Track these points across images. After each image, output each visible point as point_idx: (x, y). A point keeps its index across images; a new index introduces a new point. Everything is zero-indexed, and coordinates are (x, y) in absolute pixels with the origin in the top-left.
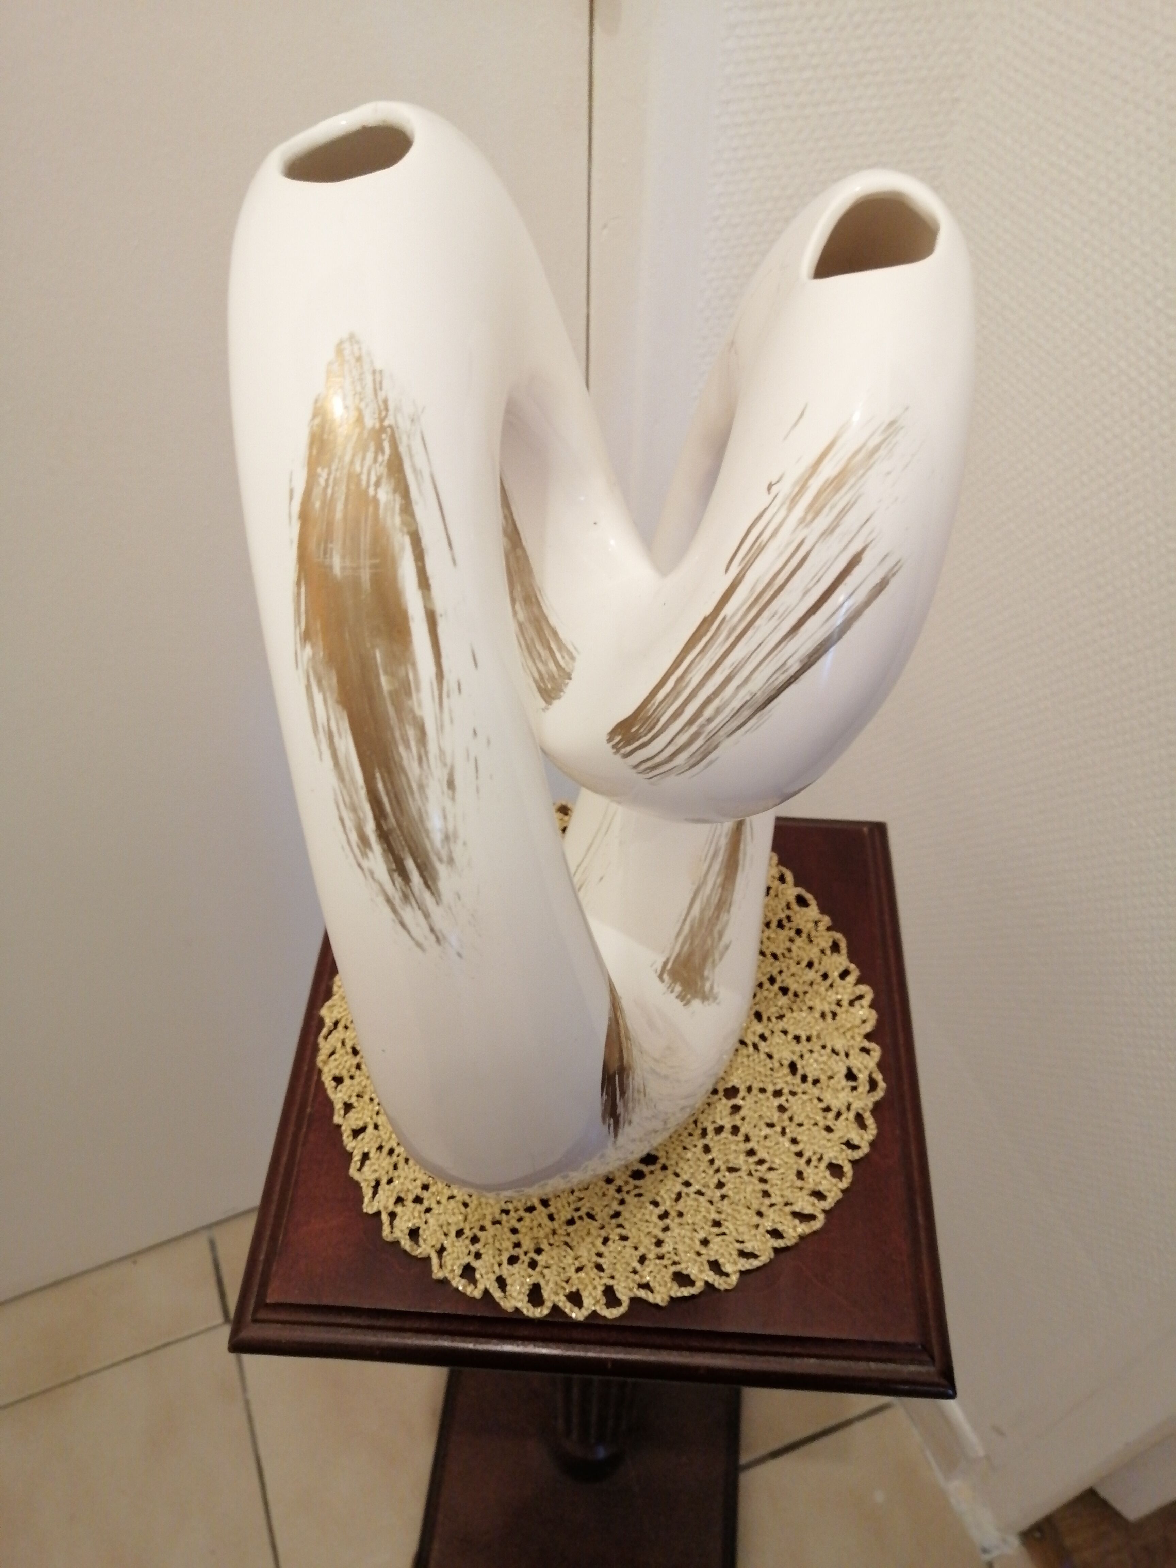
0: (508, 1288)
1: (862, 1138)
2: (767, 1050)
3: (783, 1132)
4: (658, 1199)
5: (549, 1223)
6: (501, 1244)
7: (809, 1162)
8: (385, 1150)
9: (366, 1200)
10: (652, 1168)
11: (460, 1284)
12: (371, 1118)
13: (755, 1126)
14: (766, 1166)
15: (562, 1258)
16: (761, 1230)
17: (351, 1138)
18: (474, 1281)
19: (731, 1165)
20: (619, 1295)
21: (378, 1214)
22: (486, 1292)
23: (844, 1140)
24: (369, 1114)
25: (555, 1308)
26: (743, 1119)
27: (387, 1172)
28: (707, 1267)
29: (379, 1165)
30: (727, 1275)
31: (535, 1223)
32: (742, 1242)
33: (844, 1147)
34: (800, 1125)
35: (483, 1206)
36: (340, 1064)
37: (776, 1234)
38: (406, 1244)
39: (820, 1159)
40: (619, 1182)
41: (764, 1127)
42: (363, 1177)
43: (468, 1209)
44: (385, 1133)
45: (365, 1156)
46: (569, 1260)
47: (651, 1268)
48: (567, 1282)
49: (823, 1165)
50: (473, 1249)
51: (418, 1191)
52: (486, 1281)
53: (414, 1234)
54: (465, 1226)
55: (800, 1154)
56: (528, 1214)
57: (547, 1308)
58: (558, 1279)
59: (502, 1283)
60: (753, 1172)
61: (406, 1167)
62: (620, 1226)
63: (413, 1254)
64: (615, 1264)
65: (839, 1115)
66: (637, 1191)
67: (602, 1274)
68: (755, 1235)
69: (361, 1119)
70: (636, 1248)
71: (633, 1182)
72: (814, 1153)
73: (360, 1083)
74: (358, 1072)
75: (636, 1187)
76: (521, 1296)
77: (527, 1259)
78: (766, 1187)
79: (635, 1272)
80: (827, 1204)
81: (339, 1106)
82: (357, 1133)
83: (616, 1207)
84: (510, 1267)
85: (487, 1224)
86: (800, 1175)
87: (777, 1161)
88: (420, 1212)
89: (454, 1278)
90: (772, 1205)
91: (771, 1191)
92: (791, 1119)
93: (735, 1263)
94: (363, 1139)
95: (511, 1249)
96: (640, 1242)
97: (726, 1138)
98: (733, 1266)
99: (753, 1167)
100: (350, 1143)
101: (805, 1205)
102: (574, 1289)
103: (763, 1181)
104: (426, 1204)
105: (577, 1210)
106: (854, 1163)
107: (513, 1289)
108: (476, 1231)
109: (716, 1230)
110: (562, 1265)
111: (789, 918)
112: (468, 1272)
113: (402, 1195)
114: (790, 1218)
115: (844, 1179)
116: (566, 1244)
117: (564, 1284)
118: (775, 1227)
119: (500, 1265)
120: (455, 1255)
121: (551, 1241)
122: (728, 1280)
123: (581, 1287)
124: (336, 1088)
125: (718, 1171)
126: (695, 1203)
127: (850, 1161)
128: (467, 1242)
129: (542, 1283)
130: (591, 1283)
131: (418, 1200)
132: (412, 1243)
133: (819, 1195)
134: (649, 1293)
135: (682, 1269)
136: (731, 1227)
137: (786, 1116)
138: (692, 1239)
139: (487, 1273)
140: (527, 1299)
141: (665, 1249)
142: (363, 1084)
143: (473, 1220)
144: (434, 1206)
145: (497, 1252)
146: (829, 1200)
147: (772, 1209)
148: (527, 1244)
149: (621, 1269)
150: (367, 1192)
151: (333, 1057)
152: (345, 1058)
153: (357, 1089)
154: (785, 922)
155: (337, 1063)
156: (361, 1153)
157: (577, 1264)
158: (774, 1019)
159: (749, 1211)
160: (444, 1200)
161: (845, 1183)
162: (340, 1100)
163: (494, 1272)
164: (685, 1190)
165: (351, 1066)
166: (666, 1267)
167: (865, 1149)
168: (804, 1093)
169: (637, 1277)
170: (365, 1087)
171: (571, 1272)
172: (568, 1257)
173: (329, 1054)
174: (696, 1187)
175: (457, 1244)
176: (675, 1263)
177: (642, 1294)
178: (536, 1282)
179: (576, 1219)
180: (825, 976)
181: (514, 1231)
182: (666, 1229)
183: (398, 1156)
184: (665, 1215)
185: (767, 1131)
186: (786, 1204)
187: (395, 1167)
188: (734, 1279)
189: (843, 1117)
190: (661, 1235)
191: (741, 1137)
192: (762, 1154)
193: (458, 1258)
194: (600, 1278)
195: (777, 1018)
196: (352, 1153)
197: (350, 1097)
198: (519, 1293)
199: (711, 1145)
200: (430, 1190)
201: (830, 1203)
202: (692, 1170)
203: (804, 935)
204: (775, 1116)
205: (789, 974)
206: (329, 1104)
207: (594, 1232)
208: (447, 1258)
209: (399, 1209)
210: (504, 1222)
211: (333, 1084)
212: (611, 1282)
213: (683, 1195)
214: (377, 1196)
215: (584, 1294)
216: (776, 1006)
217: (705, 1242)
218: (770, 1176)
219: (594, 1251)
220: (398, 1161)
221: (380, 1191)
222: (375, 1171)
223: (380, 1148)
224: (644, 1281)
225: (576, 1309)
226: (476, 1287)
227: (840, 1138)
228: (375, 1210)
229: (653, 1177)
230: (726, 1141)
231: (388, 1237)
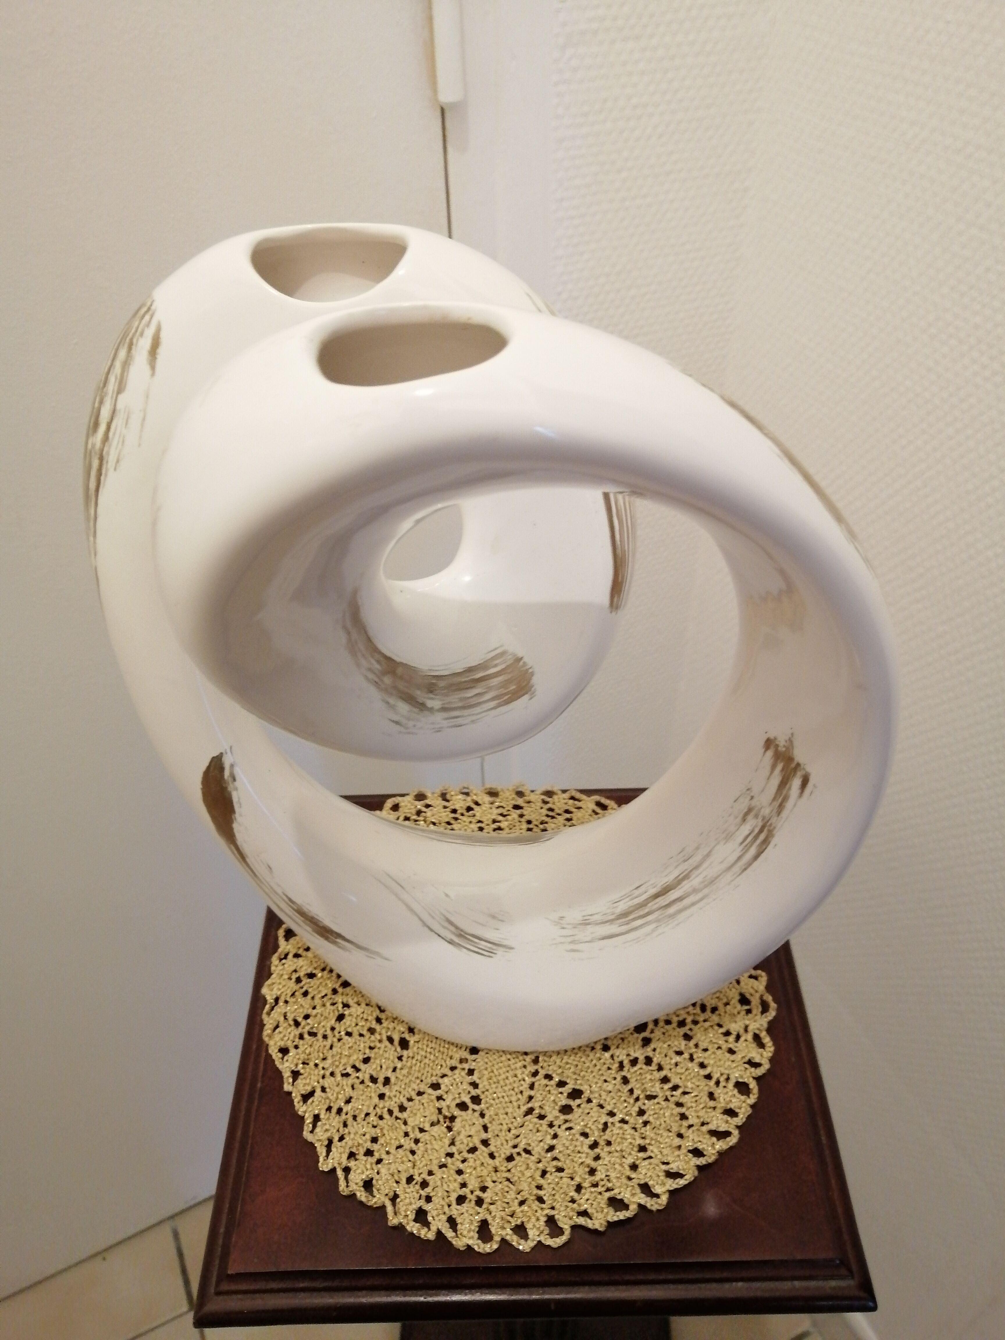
0: (459, 1227)
1: (762, 1056)
3: (691, 1059)
4: (587, 1130)
5: (491, 1161)
6: (448, 1186)
7: (718, 1083)
8: (334, 1110)
9: (321, 1159)
10: (578, 1101)
11: (413, 1228)
12: (318, 1082)
13: (666, 1056)
14: (680, 1091)
15: (506, 1194)
16: (684, 1151)
17: (301, 1103)
18: (426, 1224)
19: (648, 1093)
20: (561, 1224)
21: (334, 1170)
22: (439, 1233)
23: (746, 1059)
24: (316, 1078)
25: (504, 1241)
26: (654, 1050)
27: (338, 1131)
28: (638, 1190)
29: (330, 1125)
30: (657, 1196)
31: (478, 1163)
32: (668, 1163)
33: (747, 1066)
34: (706, 1050)
35: (430, 1152)
36: (285, 1036)
37: (697, 1153)
38: (362, 1195)
39: (728, 1079)
40: (550, 1118)
41: (673, 1055)
42: (316, 1138)
43: (416, 1156)
44: (333, 1095)
45: (317, 1118)
46: (512, 1195)
47: (586, 1197)
48: (512, 1216)
49: (731, 1085)
50: (424, 1193)
51: (369, 1145)
52: (438, 1223)
53: (368, 1185)
54: (414, 1172)
55: (708, 1077)
56: (470, 1155)
57: (497, 1242)
58: (503, 1213)
59: (452, 1222)
60: (669, 1098)
61: (355, 1123)
62: (555, 1159)
63: (369, 1204)
64: (554, 1195)
65: (738, 1037)
66: (567, 1125)
67: (543, 1206)
68: (679, 1156)
69: (308, 1084)
70: (572, 1179)
71: (563, 1117)
72: (722, 1074)
73: (304, 1052)
74: (301, 1042)
75: (566, 1121)
76: (472, 1234)
77: (473, 1198)
78: (683, 1110)
79: (573, 1201)
80: (739, 1120)
81: (287, 1074)
82: (306, 1097)
83: (549, 1141)
84: (459, 1207)
85: (435, 1168)
86: (711, 1096)
87: (689, 1085)
88: (371, 1164)
89: (408, 1224)
90: (690, 1126)
91: (687, 1113)
92: (696, 1046)
93: (663, 1184)
94: (313, 1101)
95: (458, 1189)
96: (575, 1172)
97: (641, 1069)
98: (663, 1187)
99: (668, 1093)
100: (301, 1108)
101: (720, 1122)
102: (519, 1222)
103: (679, 1105)
104: (377, 1155)
105: (515, 1147)
106: (758, 1079)
107: (463, 1227)
108: (425, 1176)
109: (642, 1155)
110: (506, 1200)
112: (421, 1216)
113: (354, 1150)
114: (708, 1136)
115: (751, 1095)
116: (508, 1180)
117: (509, 1218)
118: (695, 1146)
119: (449, 1206)
120: (407, 1201)
121: (495, 1179)
122: (659, 1201)
123: (525, 1220)
124: (282, 1059)
125: (637, 1099)
126: (621, 1132)
127: (754, 1078)
128: (418, 1187)
129: (490, 1220)
130: (534, 1215)
131: (369, 1153)
132: (367, 1194)
133: (730, 1113)
134: (589, 1221)
135: (615, 1194)
136: (656, 1150)
137: (692, 1043)
138: (621, 1165)
139: (438, 1215)
140: (476, 1236)
141: (599, 1176)
142: (307, 1052)
143: (421, 1166)
144: (384, 1156)
145: (446, 1194)
146: (741, 1116)
147: (691, 1129)
148: (473, 1184)
149: (560, 1200)
150: (322, 1151)
151: (277, 1030)
152: (289, 1030)
153: (303, 1056)
155: (281, 1035)
156: (312, 1116)
157: (520, 1198)
159: (670, 1134)
160: (393, 1151)
161: (752, 1099)
162: (288, 1069)
163: (445, 1213)
164: (611, 1120)
165: (295, 1037)
166: (600, 1193)
167: (766, 1066)
168: (705, 1021)
169: (575, 1205)
170: (310, 1054)
171: (515, 1206)
172: (511, 1192)
173: (273, 1028)
174: (620, 1116)
175: (408, 1190)
176: (608, 1190)
177: (582, 1221)
178: (484, 1219)
179: (515, 1155)
181: (460, 1172)
182: (597, 1158)
183: (347, 1114)
184: (594, 1145)
185: (678, 1059)
186: (703, 1124)
187: (345, 1125)
188: (664, 1199)
189: (742, 1039)
190: (593, 1164)
191: (654, 1067)
192: (675, 1080)
193: (411, 1204)
194: (542, 1209)
196: (304, 1117)
197: (297, 1065)
198: (469, 1231)
199: (629, 1076)
200: (379, 1142)
201: (742, 1119)
202: (614, 1101)
204: (682, 1044)
206: (278, 1074)
207: (532, 1166)
208: (401, 1205)
209: (352, 1164)
210: (449, 1165)
211: (280, 1055)
212: (552, 1213)
213: (609, 1125)
214: (331, 1153)
215: (528, 1226)
217: (634, 1167)
218: (685, 1099)
219: (534, 1184)
220: (347, 1119)
221: (334, 1149)
222: (327, 1130)
223: (329, 1109)
224: (583, 1208)
225: (522, 1241)
226: (429, 1229)
227: (743, 1057)
228: (330, 1167)
229: (580, 1110)
230: (641, 1071)
231: (344, 1192)
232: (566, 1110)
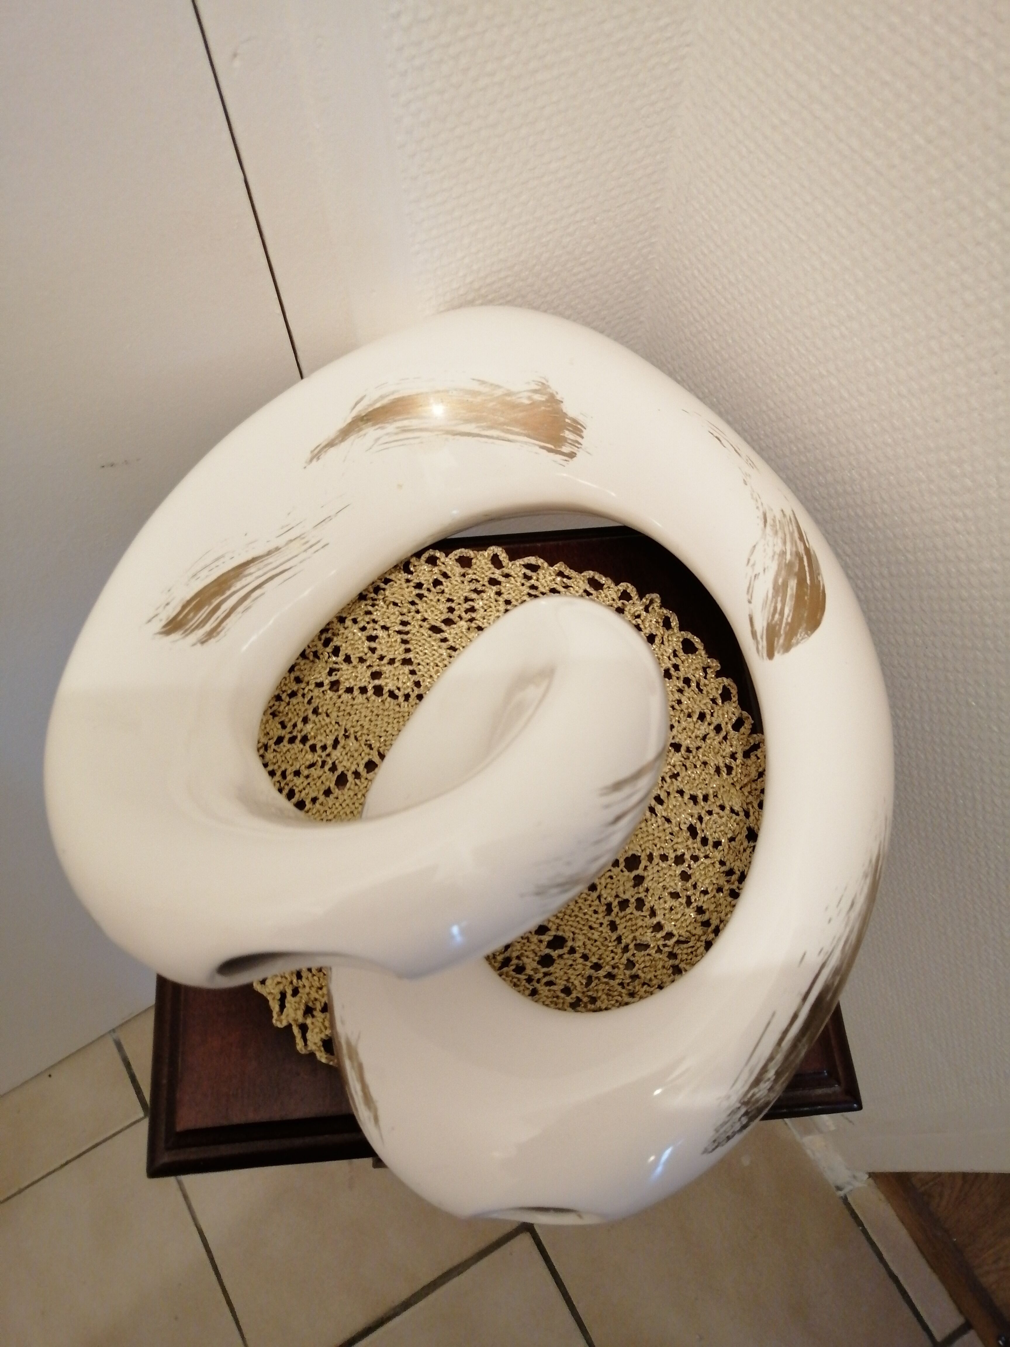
2: (664, 814)
3: (689, 903)
4: (571, 985)
7: (717, 932)
9: (275, 1015)
10: (560, 951)
13: (660, 898)
14: (674, 940)
19: (638, 942)
21: (289, 1027)
26: (647, 890)
27: (291, 984)
29: (283, 973)
34: (704, 892)
38: (321, 1055)
40: (529, 971)
41: (668, 898)
42: (268, 990)
51: (326, 1000)
53: (328, 1045)
55: (707, 924)
60: (662, 947)
66: (550, 979)
71: (542, 970)
75: (546, 975)
78: (676, 963)
86: (709, 947)
87: (685, 934)
91: (681, 968)
92: (695, 886)
97: (631, 913)
99: (661, 943)
103: (672, 956)
111: (676, 667)
113: (310, 1005)
125: (626, 949)
126: (607, 987)
131: (327, 1009)
132: (328, 1055)
137: (689, 884)
150: (275, 1006)
154: (672, 671)
158: (668, 779)
164: (596, 973)
168: (706, 857)
174: (606, 969)
180: (718, 729)
184: (577, 1003)
185: (671, 902)
187: (300, 973)
191: (646, 911)
192: (669, 928)
195: (671, 777)
199: (617, 921)
202: (600, 952)
203: (693, 685)
204: (679, 885)
205: (680, 729)
209: (309, 1021)
213: (594, 979)
214: (285, 1010)
216: (669, 764)
218: (679, 950)
221: (288, 1004)
222: (278, 982)
228: (285, 1023)
229: (562, 962)
230: (632, 916)
231: (301, 1050)
232: (546, 961)
